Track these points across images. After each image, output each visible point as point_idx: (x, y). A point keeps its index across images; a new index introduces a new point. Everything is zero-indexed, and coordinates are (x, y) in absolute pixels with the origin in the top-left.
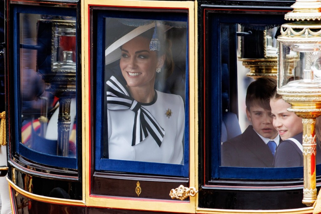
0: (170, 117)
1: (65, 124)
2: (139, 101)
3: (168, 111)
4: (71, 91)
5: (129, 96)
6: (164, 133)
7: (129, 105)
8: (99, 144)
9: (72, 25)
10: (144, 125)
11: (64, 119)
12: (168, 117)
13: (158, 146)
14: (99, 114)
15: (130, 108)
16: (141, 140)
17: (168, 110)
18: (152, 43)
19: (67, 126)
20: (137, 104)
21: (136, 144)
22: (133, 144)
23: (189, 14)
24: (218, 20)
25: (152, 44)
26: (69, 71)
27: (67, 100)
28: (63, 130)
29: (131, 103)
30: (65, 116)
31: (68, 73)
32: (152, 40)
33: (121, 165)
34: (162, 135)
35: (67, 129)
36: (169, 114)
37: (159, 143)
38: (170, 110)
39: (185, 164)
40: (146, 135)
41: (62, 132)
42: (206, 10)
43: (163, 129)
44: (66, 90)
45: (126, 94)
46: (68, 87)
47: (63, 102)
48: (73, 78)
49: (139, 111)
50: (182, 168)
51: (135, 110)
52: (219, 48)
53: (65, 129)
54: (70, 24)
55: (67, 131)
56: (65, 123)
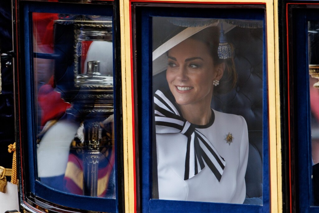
0: (231, 143)
1: (92, 155)
2: (192, 123)
3: (228, 136)
4: (100, 112)
5: (179, 115)
6: (224, 163)
7: (181, 128)
8: (146, 180)
9: (100, 27)
10: (199, 153)
11: (92, 149)
12: (228, 144)
13: (217, 180)
14: (146, 141)
15: (181, 132)
16: (196, 172)
17: (229, 134)
18: (221, 49)
19: (95, 157)
20: (190, 126)
21: (189, 178)
22: (186, 177)
23: (266, 10)
24: (305, 17)
25: (222, 51)
26: (97, 86)
27: (95, 124)
28: (90, 162)
29: (182, 125)
30: (92, 144)
31: (96, 88)
32: (221, 45)
33: (178, 206)
34: (223, 167)
35: (95, 162)
36: (230, 139)
37: (219, 177)
38: (231, 135)
39: (264, 204)
40: (203, 167)
41: (88, 165)
42: (288, 4)
43: (223, 159)
44: (93, 111)
45: (177, 113)
46: (95, 106)
47: (90, 127)
48: (102, 95)
49: (193, 136)
50: (260, 210)
51: (188, 134)
52: (306, 53)
53: (93, 162)
54: (98, 25)
55: (95, 163)
56: (93, 153)
